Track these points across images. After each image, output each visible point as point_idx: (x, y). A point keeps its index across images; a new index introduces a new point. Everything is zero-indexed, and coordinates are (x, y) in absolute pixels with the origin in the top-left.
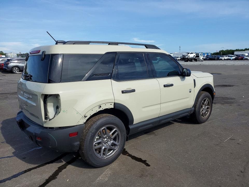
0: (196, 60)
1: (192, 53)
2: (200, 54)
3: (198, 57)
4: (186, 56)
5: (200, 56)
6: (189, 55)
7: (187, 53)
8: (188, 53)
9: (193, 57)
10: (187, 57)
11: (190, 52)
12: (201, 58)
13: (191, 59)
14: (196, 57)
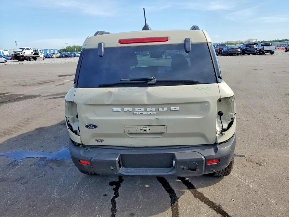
0: (35, 59)
1: (28, 49)
2: (39, 50)
3: (37, 54)
4: (20, 53)
5: (40, 53)
6: (24, 51)
7: (21, 49)
8: (23, 49)
9: (31, 55)
10: (22, 55)
11: (25, 48)
12: (42, 55)
13: (28, 57)
14: (35, 54)
